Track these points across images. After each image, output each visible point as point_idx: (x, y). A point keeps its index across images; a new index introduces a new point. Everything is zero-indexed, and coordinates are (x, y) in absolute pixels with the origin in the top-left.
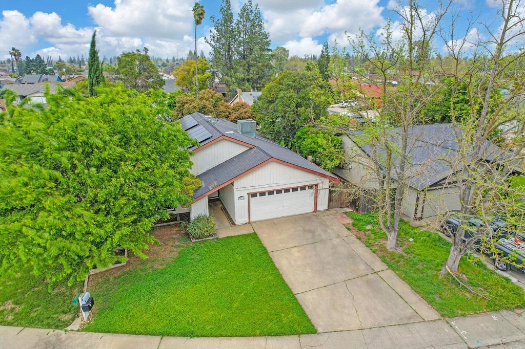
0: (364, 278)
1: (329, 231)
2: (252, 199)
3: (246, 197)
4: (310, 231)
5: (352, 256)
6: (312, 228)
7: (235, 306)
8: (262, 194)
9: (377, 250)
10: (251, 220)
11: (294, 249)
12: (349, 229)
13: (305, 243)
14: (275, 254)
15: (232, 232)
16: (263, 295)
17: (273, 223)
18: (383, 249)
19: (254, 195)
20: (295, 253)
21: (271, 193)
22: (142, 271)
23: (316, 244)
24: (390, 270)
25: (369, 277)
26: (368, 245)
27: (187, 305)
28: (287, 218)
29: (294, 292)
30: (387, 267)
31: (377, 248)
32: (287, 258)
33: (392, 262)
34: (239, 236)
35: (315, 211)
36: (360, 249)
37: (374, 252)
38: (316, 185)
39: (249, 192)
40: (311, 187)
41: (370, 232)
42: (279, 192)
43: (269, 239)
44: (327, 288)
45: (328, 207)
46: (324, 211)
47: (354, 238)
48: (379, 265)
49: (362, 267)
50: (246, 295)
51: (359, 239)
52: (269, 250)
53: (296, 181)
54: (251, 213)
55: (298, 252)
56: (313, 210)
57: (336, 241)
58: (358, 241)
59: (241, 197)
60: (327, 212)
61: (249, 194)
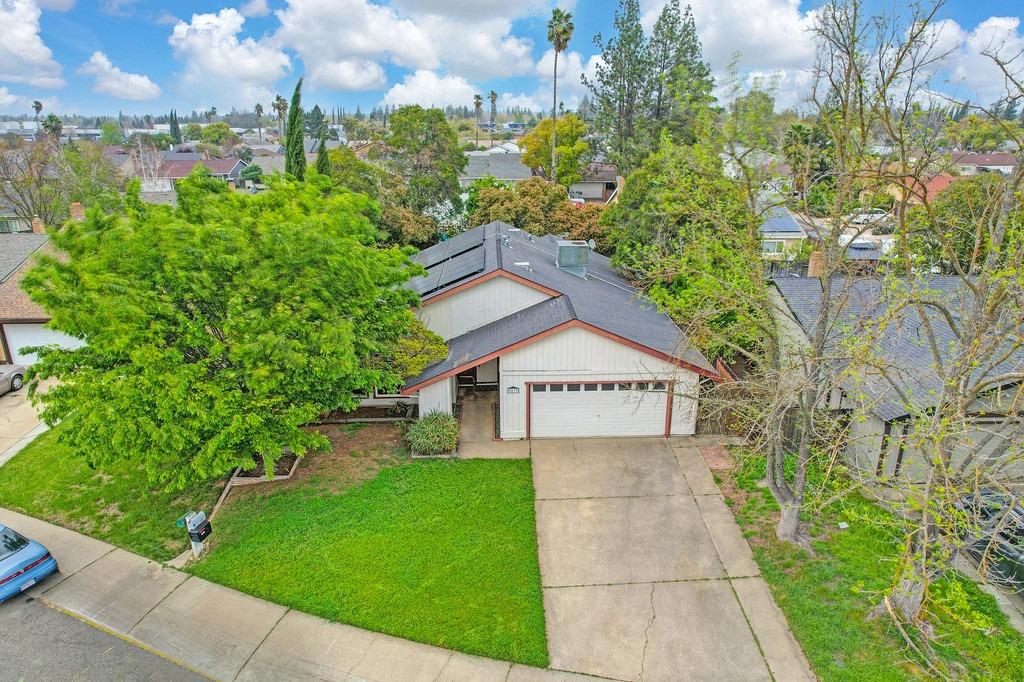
0: (697, 585)
1: (676, 479)
2: (535, 395)
3: (523, 389)
4: (638, 474)
5: (696, 538)
6: (643, 468)
7: (426, 584)
8: (557, 387)
9: (755, 534)
10: (534, 434)
11: (588, 503)
12: (718, 481)
13: (613, 493)
14: (546, 505)
15: (489, 452)
16: (482, 576)
17: (571, 446)
18: (768, 532)
19: (540, 387)
20: (586, 509)
21: (574, 387)
22: (306, 493)
23: (635, 501)
24: (762, 580)
25: (708, 584)
26: (741, 520)
27: (347, 565)
28: (603, 441)
29: (546, 582)
30: (758, 572)
31: (756, 528)
32: (565, 517)
33: (774, 563)
34: (495, 460)
35: (668, 435)
36: (721, 525)
37: (746, 536)
38: (672, 383)
39: (529, 380)
40: (659, 385)
41: (760, 494)
42: (591, 387)
43: (548, 477)
44: (613, 588)
45: (697, 429)
46: (686, 437)
47: (718, 502)
48: (742, 564)
49: (705, 562)
50: (454, 569)
51: (730, 503)
52: (539, 495)
53: (625, 370)
55: (593, 508)
56: (664, 433)
57: (679, 501)
58: (725, 508)
59: (513, 388)
60: (693, 439)
61: (528, 385)
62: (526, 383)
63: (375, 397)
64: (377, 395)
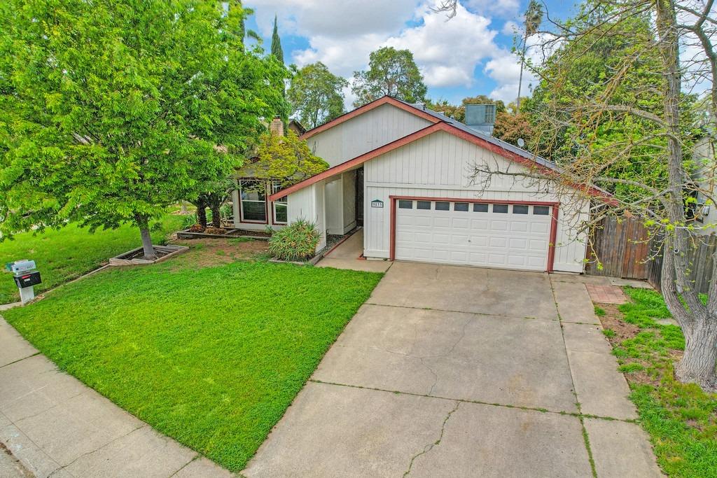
0: (525, 415)
1: (544, 305)
2: (400, 211)
3: (388, 203)
5: (546, 362)
6: (507, 293)
8: (424, 204)
9: (639, 369)
10: (397, 257)
11: (423, 313)
12: (599, 313)
13: (458, 309)
14: (373, 308)
18: (662, 369)
19: (406, 203)
20: (416, 317)
21: (443, 205)
24: (639, 428)
25: (543, 417)
26: (622, 352)
29: (317, 376)
30: (634, 416)
31: (643, 363)
32: (387, 321)
35: (550, 270)
37: (625, 371)
38: (556, 206)
39: (394, 193)
40: (541, 208)
42: (462, 205)
44: (398, 397)
45: (587, 267)
46: (573, 275)
47: (593, 331)
48: (608, 402)
49: (549, 390)
51: (609, 335)
52: (371, 301)
54: (397, 241)
55: (424, 318)
56: (545, 268)
57: (539, 324)
58: (601, 338)
59: (377, 201)
60: (581, 278)
61: (394, 199)
62: (390, 197)
63: (273, 224)
64: (275, 222)
